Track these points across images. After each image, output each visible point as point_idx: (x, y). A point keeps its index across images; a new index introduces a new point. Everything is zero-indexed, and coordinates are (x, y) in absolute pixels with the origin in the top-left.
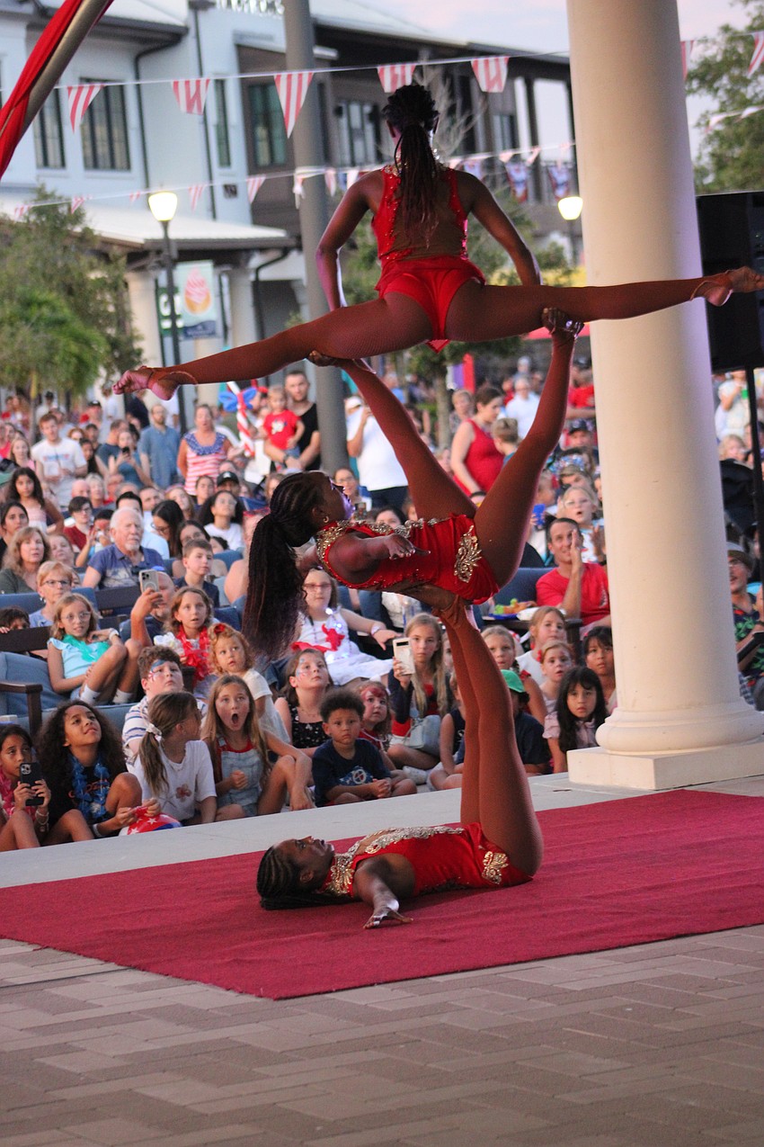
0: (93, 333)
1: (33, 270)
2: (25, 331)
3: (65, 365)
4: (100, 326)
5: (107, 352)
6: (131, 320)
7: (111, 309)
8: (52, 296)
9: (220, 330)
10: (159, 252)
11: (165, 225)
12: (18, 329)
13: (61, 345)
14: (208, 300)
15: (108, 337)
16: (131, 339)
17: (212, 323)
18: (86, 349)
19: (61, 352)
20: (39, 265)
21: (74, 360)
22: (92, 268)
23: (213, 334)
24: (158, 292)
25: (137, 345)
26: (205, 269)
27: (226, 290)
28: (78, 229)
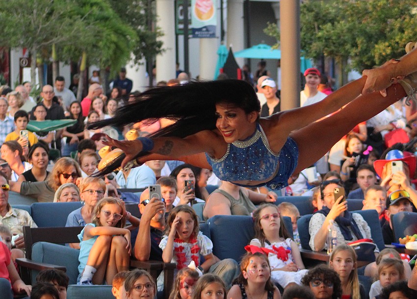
0: (128, 28)
2: (80, 23)
3: (107, 49)
4: (133, 24)
5: (137, 42)
6: (156, 21)
7: (142, 12)
9: (218, 33)
12: (75, 21)
13: (104, 34)
14: (211, 11)
15: (139, 32)
16: (155, 35)
17: (213, 27)
18: (123, 39)
19: (105, 40)
21: (113, 46)
23: (213, 35)
24: (176, 3)
25: (158, 39)
27: (225, 5)
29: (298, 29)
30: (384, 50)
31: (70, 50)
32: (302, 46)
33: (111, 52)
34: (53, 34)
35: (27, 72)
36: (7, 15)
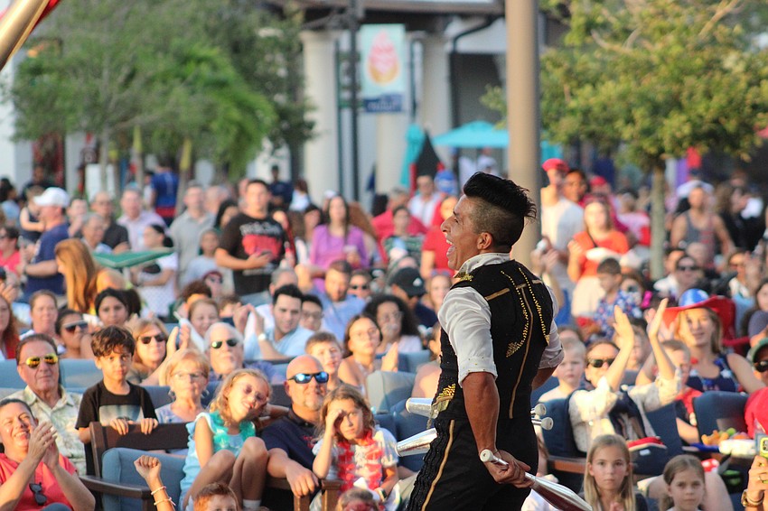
0: (258, 100)
1: (193, 20)
2: (179, 92)
3: (223, 134)
4: (267, 92)
5: (274, 122)
6: (303, 87)
7: (282, 72)
8: (214, 52)
9: (407, 105)
10: (342, 10)
12: (171, 88)
13: (220, 110)
14: (395, 68)
15: (276, 105)
16: (302, 110)
17: (399, 96)
19: (220, 119)
20: (201, 15)
21: (234, 130)
22: (264, 23)
23: (398, 109)
24: (338, 57)
25: (309, 116)
26: (394, 34)
29: (538, 96)
30: (680, 129)
31: (163, 136)
32: (542, 123)
33: (231, 139)
34: (135, 110)
35: (93, 172)
36: (60, 79)
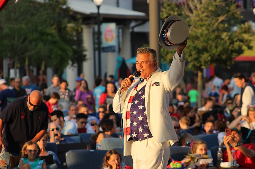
0: (68, 48)
1: (45, 21)
2: (41, 45)
5: (72, 55)
6: (83, 43)
7: (75, 38)
9: (117, 49)
10: (95, 18)
11: (98, 7)
12: (38, 43)
13: (54, 51)
15: (73, 49)
16: (82, 51)
17: (114, 47)
19: (54, 54)
20: (48, 19)
21: (59, 57)
22: (69, 22)
23: (114, 51)
24: (94, 33)
25: (85, 53)
26: (112, 26)
28: (64, 7)
30: (207, 58)
31: (35, 59)
33: (58, 60)
34: (26, 51)
35: (12, 71)
